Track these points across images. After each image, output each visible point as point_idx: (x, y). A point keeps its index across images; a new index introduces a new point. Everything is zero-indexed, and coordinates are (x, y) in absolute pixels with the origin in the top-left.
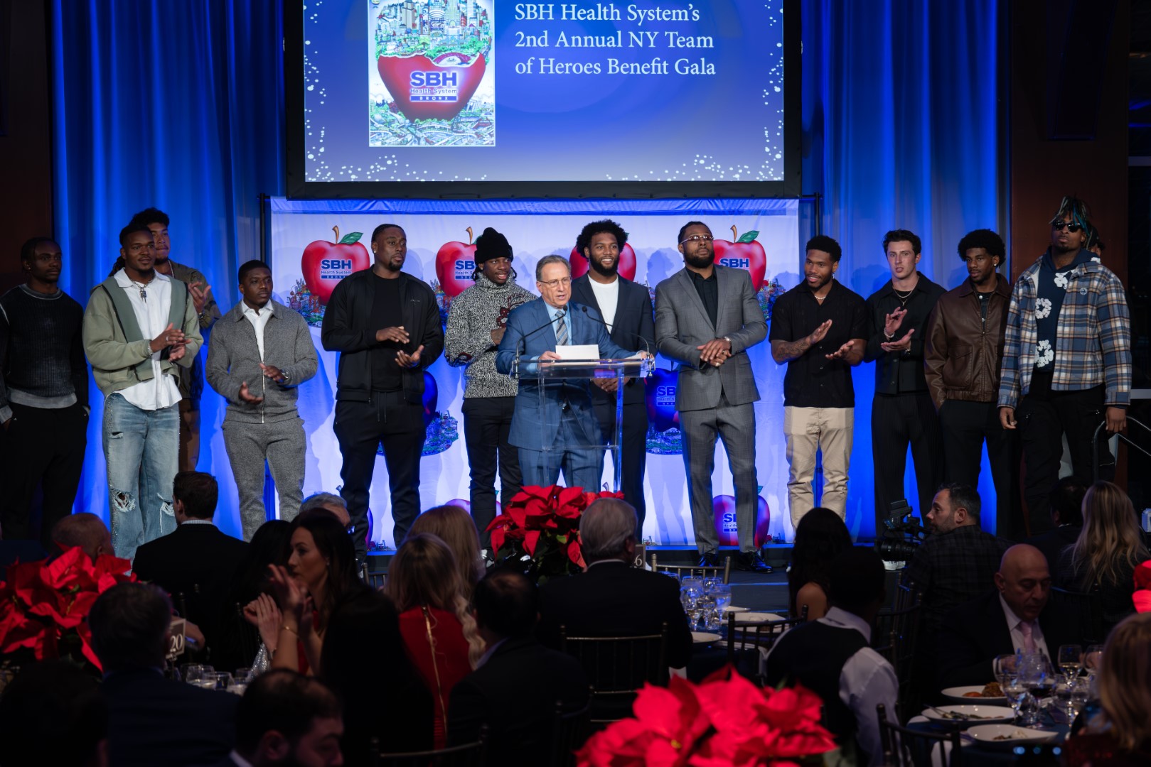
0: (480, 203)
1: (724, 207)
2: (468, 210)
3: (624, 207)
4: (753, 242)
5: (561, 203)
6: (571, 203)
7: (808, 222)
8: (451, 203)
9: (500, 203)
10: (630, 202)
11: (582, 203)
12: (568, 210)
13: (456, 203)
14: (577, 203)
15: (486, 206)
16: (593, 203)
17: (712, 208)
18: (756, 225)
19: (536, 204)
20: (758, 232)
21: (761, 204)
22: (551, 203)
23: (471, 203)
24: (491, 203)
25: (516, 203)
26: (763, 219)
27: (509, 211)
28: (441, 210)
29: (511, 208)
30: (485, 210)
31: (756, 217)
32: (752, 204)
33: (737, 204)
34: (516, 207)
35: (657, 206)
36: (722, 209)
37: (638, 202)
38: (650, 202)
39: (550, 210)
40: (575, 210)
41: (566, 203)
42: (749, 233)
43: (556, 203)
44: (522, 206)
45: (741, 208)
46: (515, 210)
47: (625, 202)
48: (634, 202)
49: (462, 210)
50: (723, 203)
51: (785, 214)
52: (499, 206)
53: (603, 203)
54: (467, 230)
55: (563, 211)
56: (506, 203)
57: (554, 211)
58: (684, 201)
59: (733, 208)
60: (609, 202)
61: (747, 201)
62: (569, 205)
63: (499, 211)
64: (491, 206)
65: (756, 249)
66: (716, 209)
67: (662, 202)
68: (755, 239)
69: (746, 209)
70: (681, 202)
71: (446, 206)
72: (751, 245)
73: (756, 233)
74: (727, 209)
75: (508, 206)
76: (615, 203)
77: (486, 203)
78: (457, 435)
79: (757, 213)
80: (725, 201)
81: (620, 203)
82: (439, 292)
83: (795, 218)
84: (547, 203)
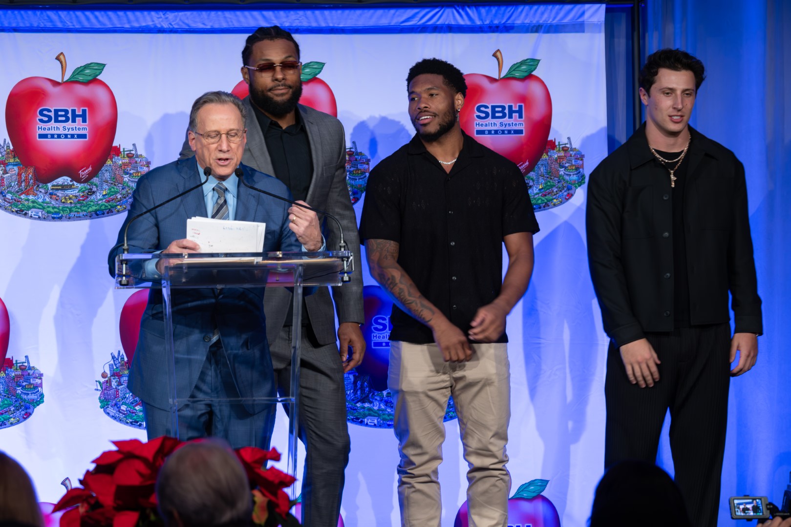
0: (79, 13)
1: (481, 19)
2: (60, 25)
3: (317, 20)
4: (530, 77)
5: (213, 13)
6: (228, 14)
7: (621, 44)
8: (30, 12)
9: (110, 13)
10: (327, 12)
11: (247, 13)
12: (225, 25)
13: (38, 13)
14: (239, 13)
15: (88, 19)
16: (265, 13)
17: (461, 22)
18: (535, 49)
19: (171, 15)
20: (539, 61)
21: (543, 14)
22: (195, 13)
23: (63, 14)
24: (97, 13)
25: (138, 13)
26: (546, 37)
27: (127, 26)
28: (14, 25)
29: (129, 22)
30: (86, 24)
31: (534, 36)
32: (527, 15)
33: (504, 14)
34: (137, 20)
35: (371, 17)
36: (478, 23)
37: (339, 12)
38: (358, 12)
39: (194, 25)
40: (236, 25)
41: (220, 13)
42: (523, 63)
43: (204, 14)
44: (148, 18)
45: (509, 22)
46: (136, 25)
47: (317, 12)
48: (334, 12)
49: (49, 25)
50: (479, 14)
51: (583, 31)
52: (110, 19)
53: (282, 13)
54: (58, 58)
55: (216, 26)
56: (121, 13)
57: (201, 26)
58: (415, 11)
59: (496, 22)
60: (292, 12)
61: (520, 8)
62: (225, 17)
63: (110, 26)
64: (96, 17)
65: (535, 89)
66: (468, 23)
67: (380, 12)
68: (534, 73)
69: (518, 22)
70: (410, 12)
71: (22, 18)
72: (527, 81)
73: (534, 63)
74: (487, 22)
75: (125, 20)
76: (301, 13)
77: (88, 13)
78: (42, 396)
79: (536, 29)
80: (483, 10)
81: (309, 13)
82: (12, 161)
83: (600, 40)
84: (188, 13)
